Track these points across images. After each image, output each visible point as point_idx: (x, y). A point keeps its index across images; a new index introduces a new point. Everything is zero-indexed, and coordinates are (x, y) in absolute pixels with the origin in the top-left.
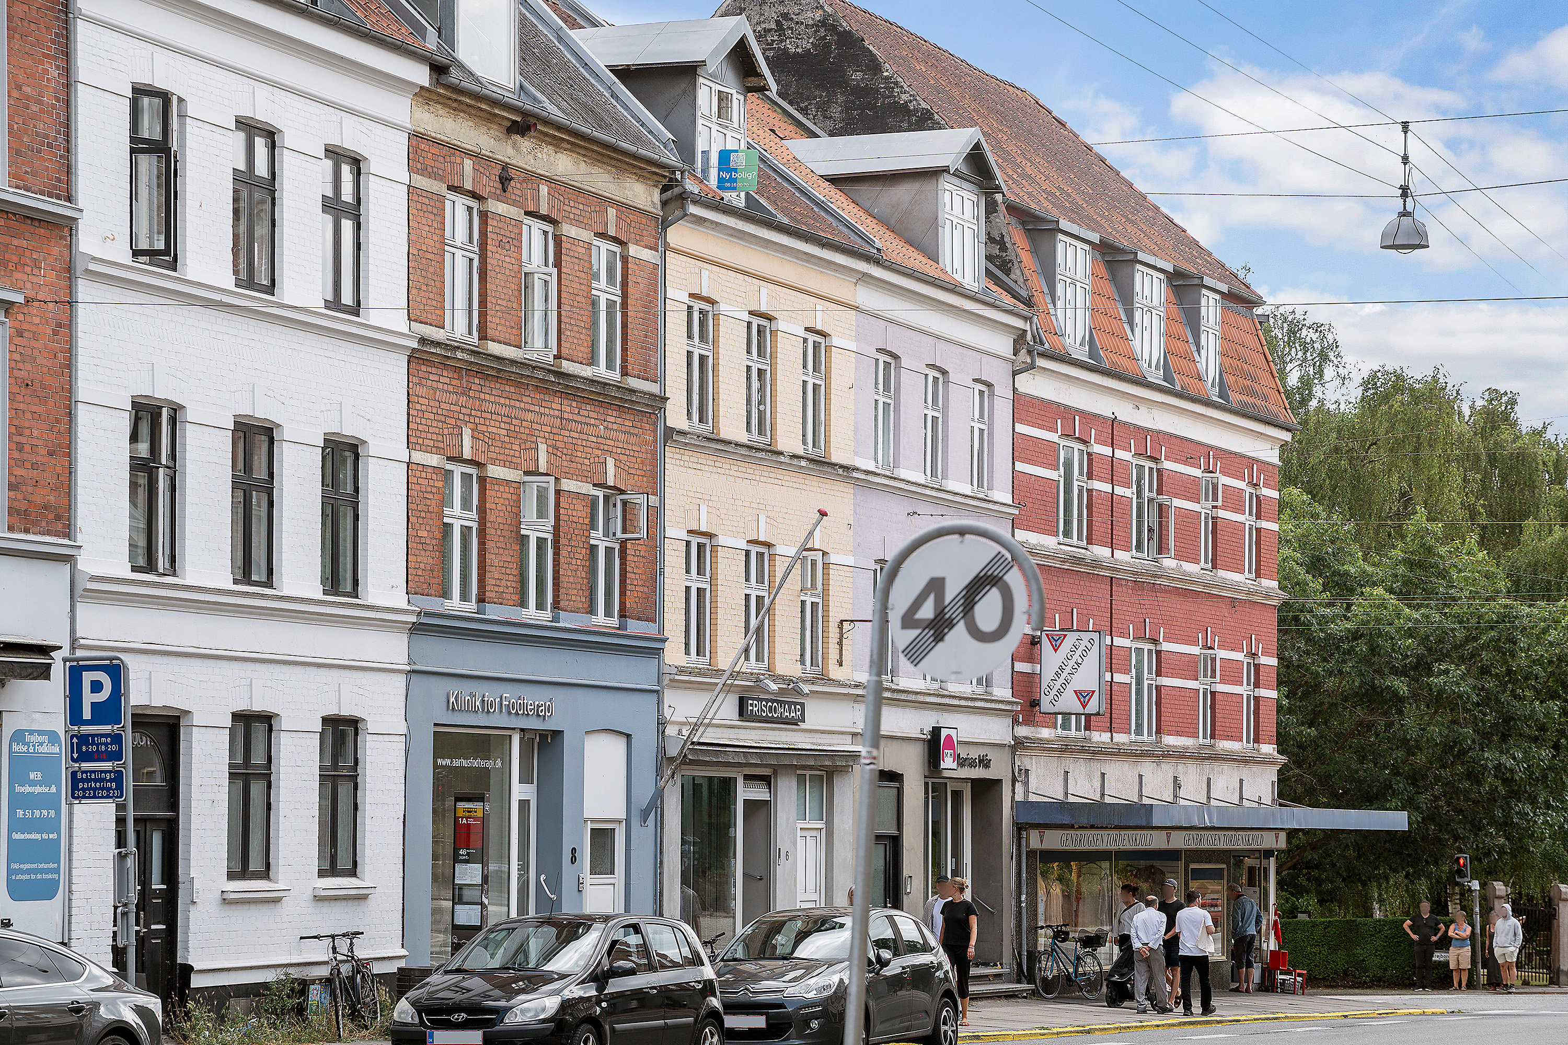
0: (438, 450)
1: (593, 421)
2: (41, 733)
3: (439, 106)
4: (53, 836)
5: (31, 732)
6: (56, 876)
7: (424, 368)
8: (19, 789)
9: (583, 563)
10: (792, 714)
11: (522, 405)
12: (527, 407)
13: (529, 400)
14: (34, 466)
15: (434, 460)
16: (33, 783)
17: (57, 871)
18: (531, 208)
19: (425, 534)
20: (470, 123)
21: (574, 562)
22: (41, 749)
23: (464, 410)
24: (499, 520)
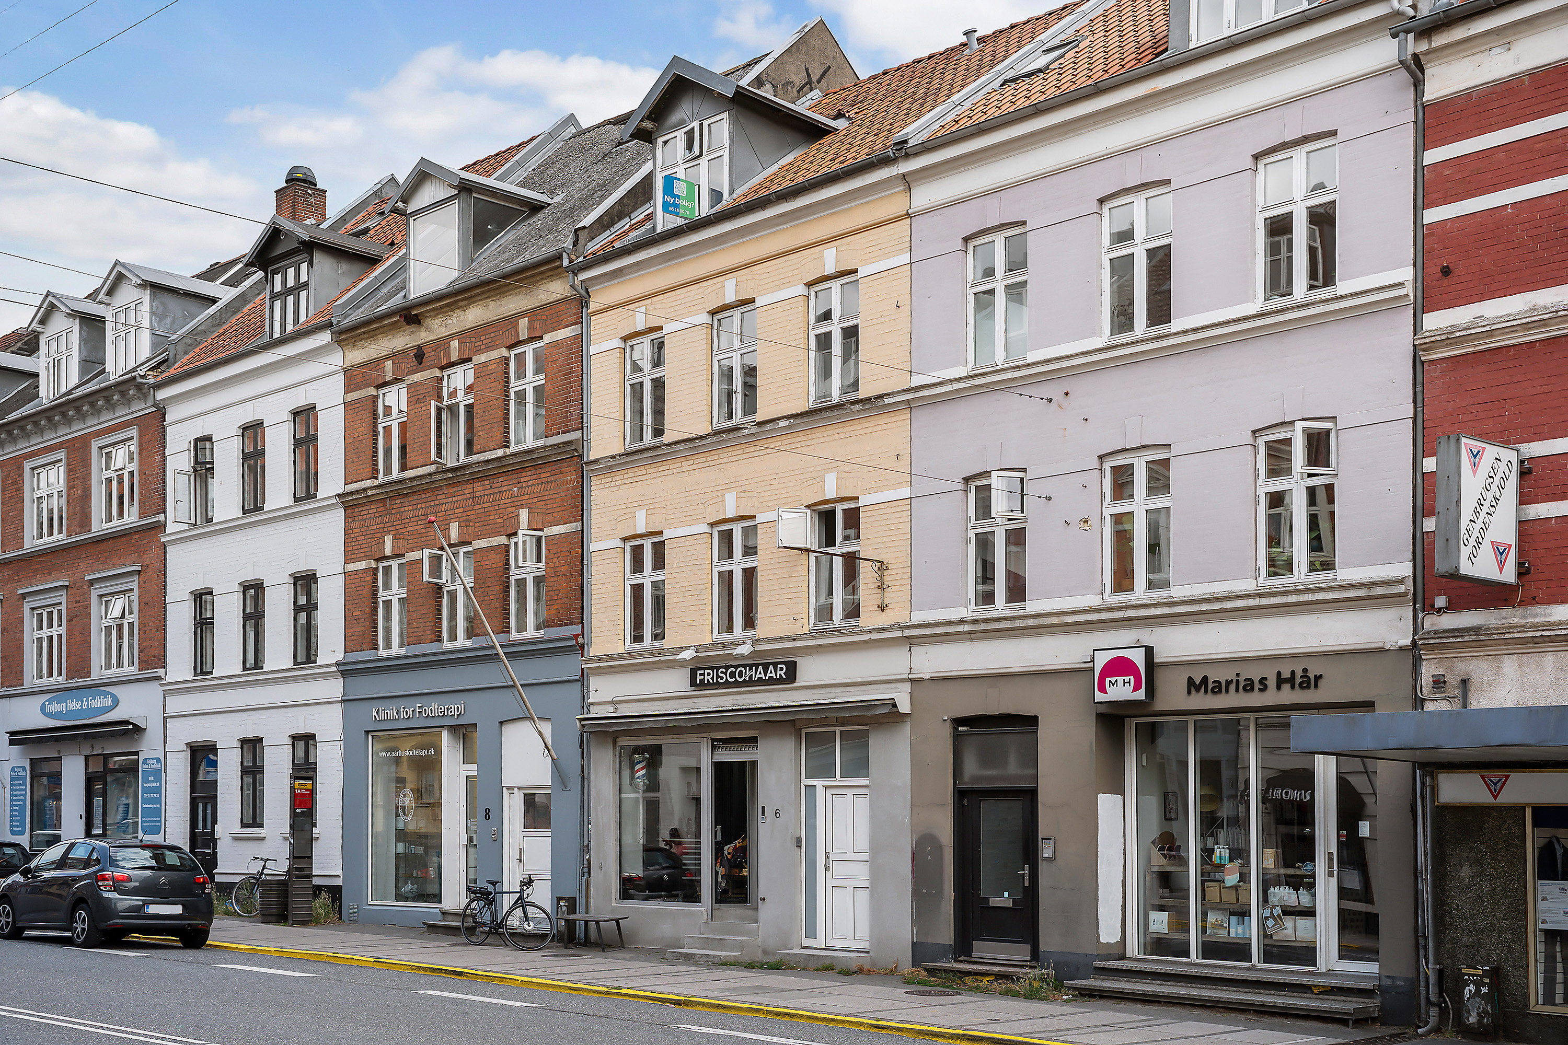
0: (367, 558)
1: (505, 488)
2: (153, 759)
3: (362, 342)
4: (158, 806)
5: (149, 759)
6: (159, 824)
7: (356, 510)
8: (145, 785)
9: (497, 596)
10: (769, 675)
11: (437, 502)
12: (441, 502)
13: (443, 496)
14: (150, 639)
15: (362, 565)
16: (150, 782)
17: (160, 821)
18: (444, 362)
19: (358, 613)
20: (390, 337)
21: (487, 598)
22: (153, 766)
23: (387, 525)
24: (417, 588)
